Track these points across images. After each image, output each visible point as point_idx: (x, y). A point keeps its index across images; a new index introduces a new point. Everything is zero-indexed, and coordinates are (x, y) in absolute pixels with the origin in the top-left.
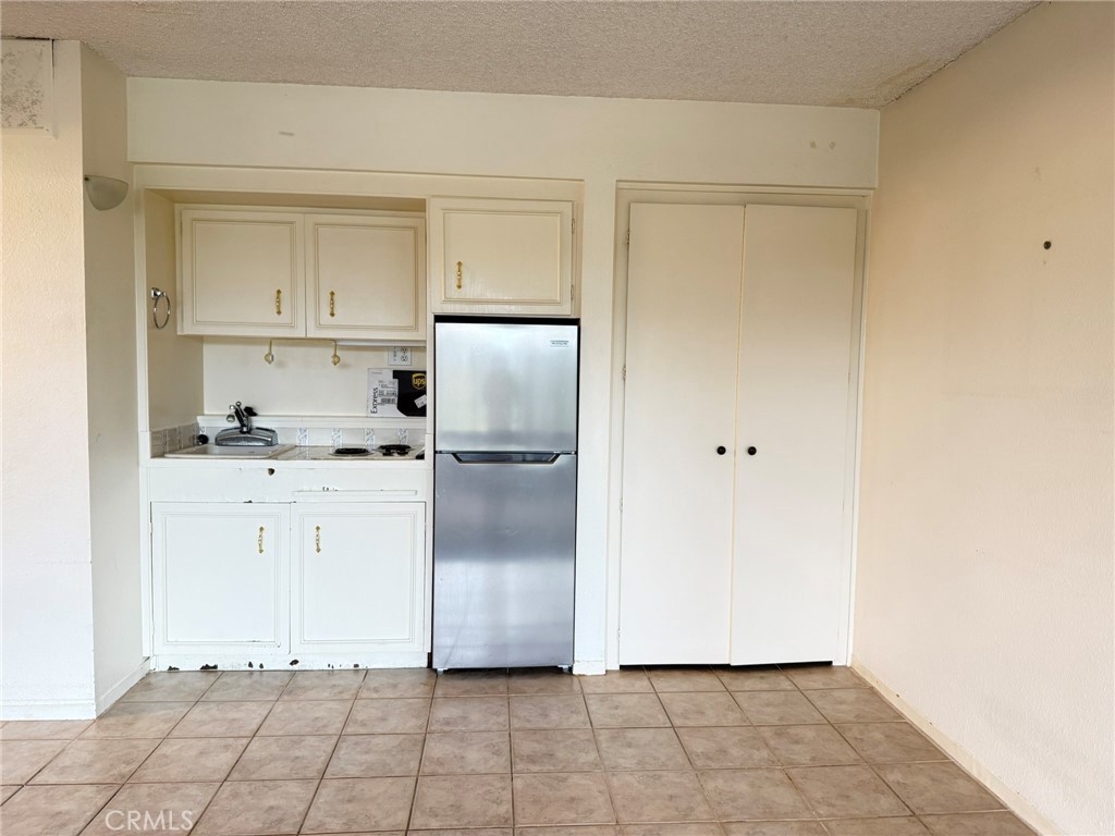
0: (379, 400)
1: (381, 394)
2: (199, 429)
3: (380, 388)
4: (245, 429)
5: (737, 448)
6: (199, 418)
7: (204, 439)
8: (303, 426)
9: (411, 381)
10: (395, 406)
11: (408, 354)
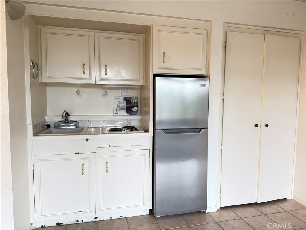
0: (118, 109)
1: (119, 106)
2: (46, 122)
3: (118, 104)
4: (67, 122)
5: (262, 125)
6: (46, 117)
7: (48, 126)
8: (90, 119)
9: (131, 101)
10: (125, 111)
11: (129, 91)
